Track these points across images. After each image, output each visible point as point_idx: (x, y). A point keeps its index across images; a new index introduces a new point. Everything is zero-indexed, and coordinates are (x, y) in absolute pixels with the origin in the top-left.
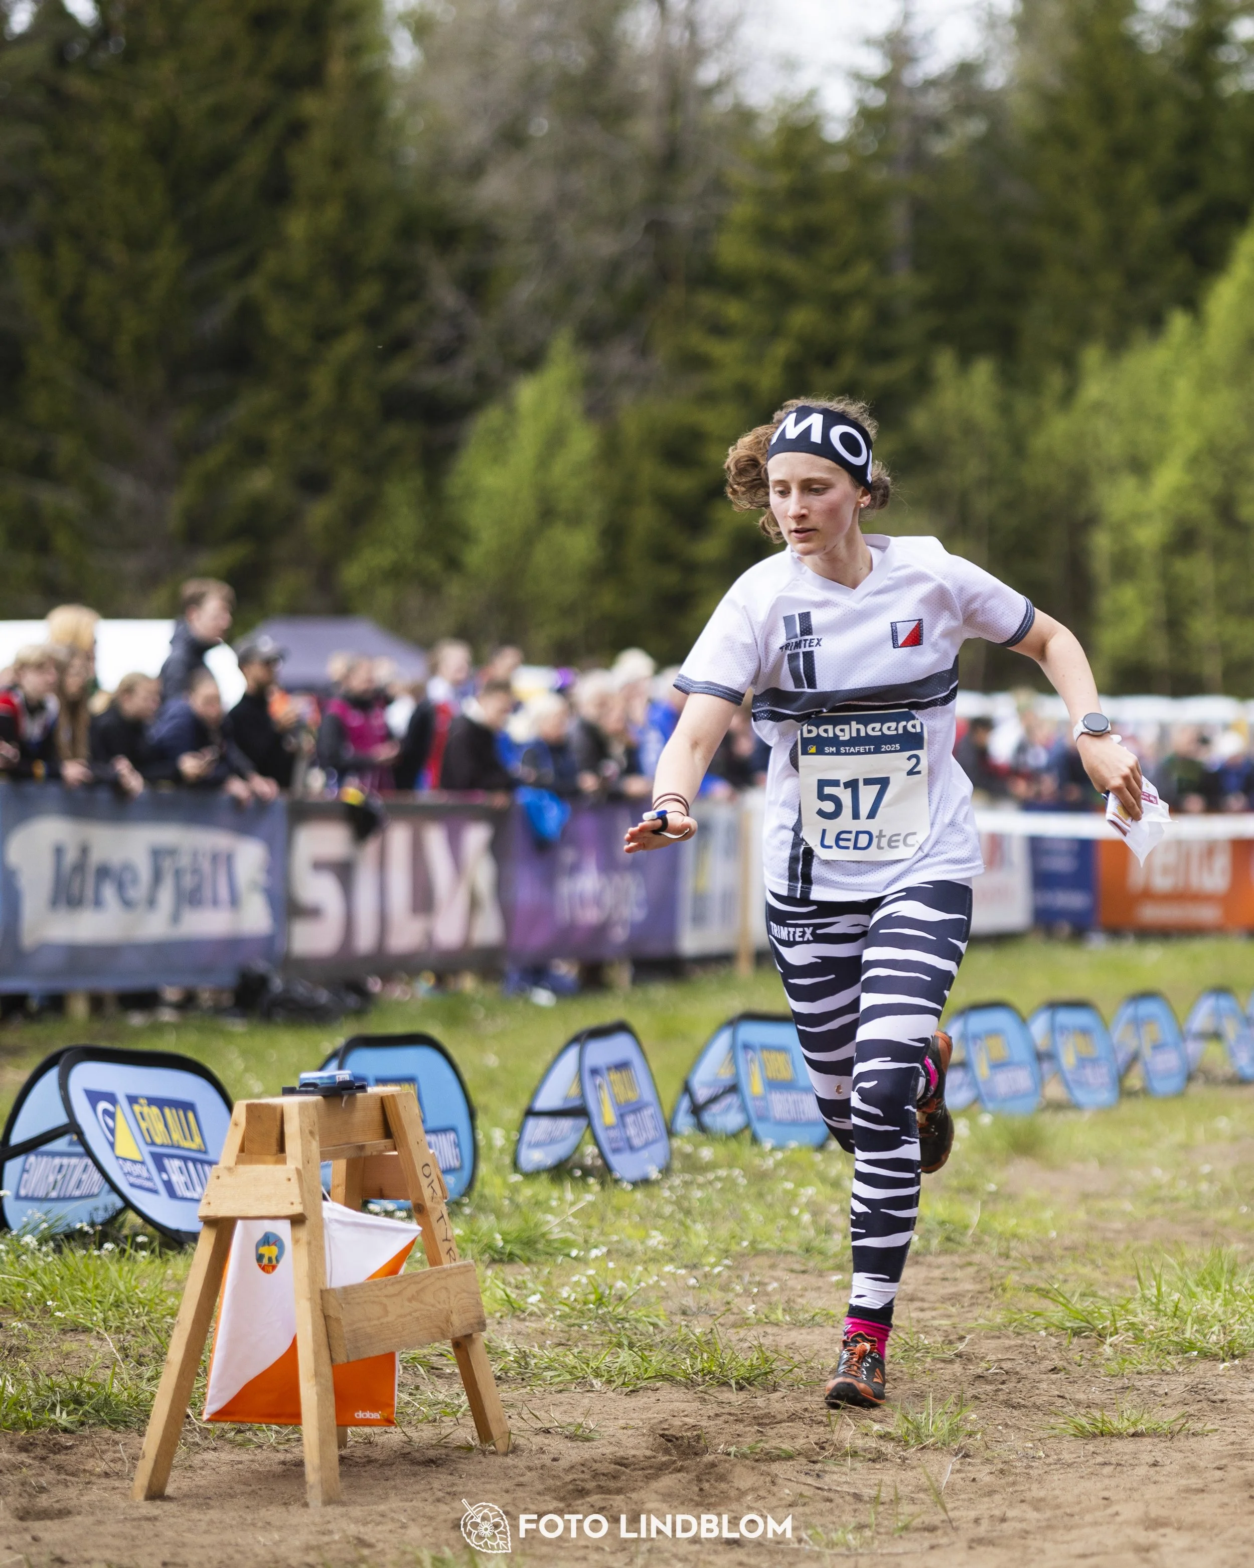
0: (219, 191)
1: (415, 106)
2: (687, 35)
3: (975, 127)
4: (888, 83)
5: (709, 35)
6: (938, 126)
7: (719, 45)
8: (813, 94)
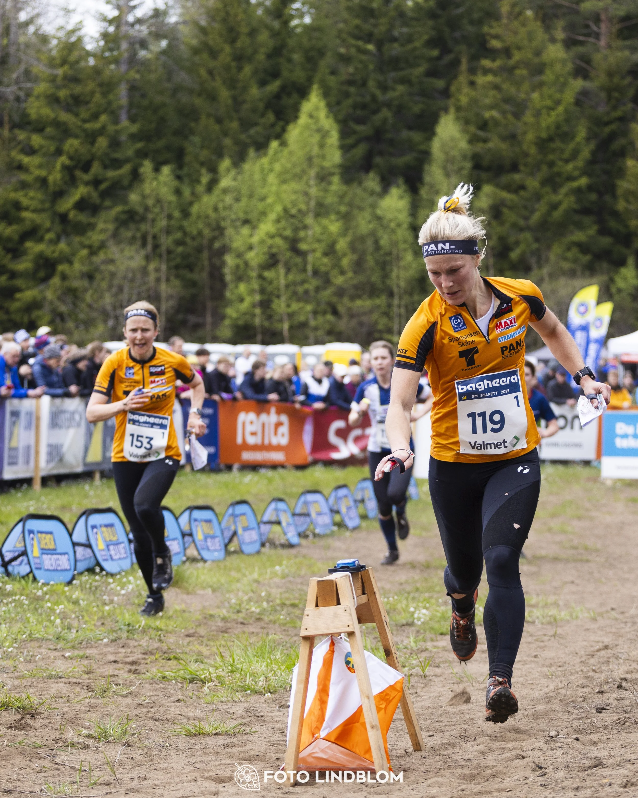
3: (163, 44)
4: (116, 21)
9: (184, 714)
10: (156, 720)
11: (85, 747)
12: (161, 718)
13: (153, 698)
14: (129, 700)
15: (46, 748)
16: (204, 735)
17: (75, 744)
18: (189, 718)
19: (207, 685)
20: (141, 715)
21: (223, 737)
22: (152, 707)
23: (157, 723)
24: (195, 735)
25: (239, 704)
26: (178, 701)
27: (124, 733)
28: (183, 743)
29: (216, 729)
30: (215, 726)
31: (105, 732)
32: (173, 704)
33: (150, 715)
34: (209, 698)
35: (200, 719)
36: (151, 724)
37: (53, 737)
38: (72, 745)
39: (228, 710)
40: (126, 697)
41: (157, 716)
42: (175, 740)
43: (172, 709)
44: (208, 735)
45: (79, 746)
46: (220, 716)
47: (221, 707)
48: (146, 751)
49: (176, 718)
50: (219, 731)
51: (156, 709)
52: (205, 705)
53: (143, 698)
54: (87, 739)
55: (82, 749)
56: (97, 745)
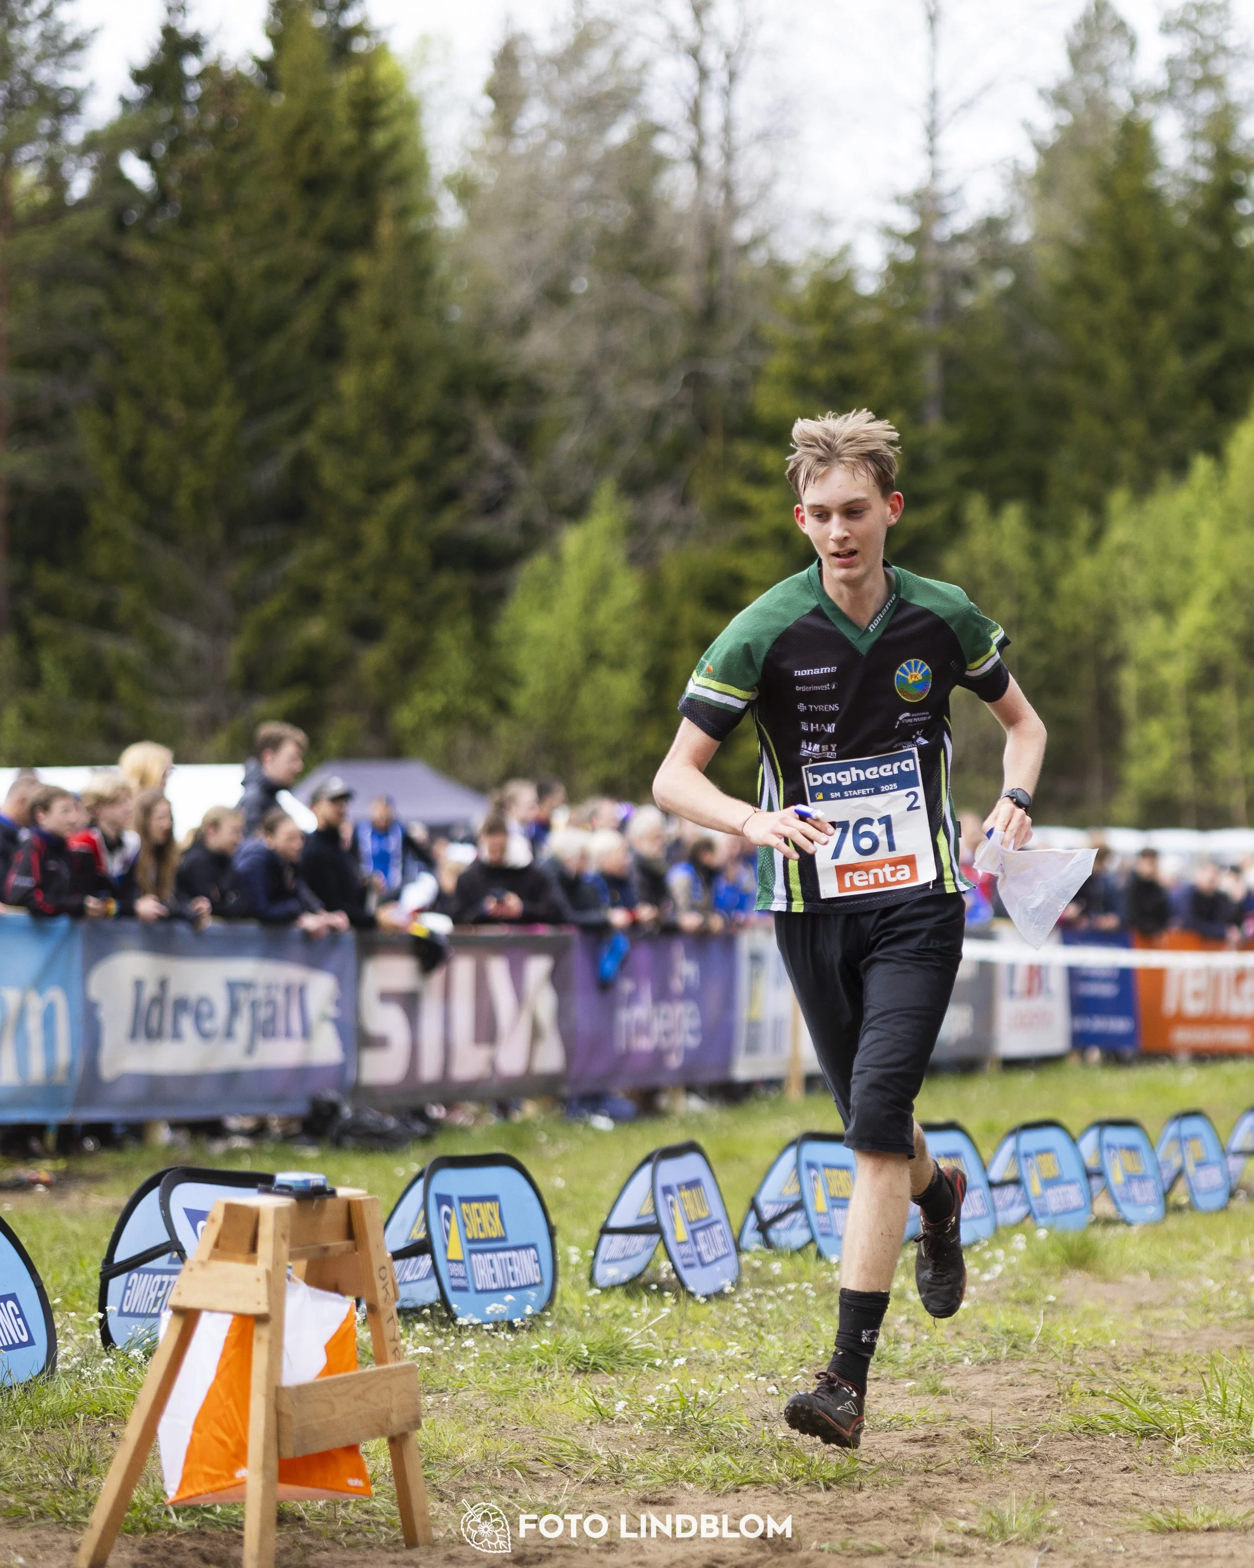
0: (274, 349)
1: (461, 266)
2: (722, 196)
3: (1004, 279)
4: (917, 238)
5: (743, 195)
6: (967, 280)
7: (752, 205)
8: (846, 249)
9: (1141, 1493)
10: (1090, 1505)
11: (965, 1552)
12: (1099, 1500)
13: (1077, 1465)
14: (1033, 1468)
15: (892, 1556)
16: (1188, 1530)
17: (947, 1548)
18: (1152, 1500)
19: (1177, 1441)
20: (1060, 1495)
21: (1224, 1534)
22: (1078, 1482)
23: (1093, 1510)
24: (1170, 1531)
25: (1242, 1477)
26: (1126, 1469)
27: (1036, 1527)
28: (1148, 1545)
29: (1209, 1519)
30: (1206, 1515)
31: (1001, 1524)
32: (1117, 1476)
33: (1078, 1495)
34: (1183, 1466)
35: (1176, 1504)
36: (1083, 1510)
37: (901, 1535)
38: (940, 1549)
39: (1224, 1487)
40: (1027, 1462)
41: (1092, 1498)
42: (1133, 1541)
43: (1117, 1484)
44: (1195, 1530)
45: (955, 1551)
46: (1210, 1497)
47: (1209, 1482)
48: (1083, 1560)
49: (1127, 1501)
50: (1216, 1522)
51: (1087, 1484)
52: (1178, 1478)
53: (1059, 1465)
54: (967, 1538)
55: (961, 1556)
56: (988, 1549)
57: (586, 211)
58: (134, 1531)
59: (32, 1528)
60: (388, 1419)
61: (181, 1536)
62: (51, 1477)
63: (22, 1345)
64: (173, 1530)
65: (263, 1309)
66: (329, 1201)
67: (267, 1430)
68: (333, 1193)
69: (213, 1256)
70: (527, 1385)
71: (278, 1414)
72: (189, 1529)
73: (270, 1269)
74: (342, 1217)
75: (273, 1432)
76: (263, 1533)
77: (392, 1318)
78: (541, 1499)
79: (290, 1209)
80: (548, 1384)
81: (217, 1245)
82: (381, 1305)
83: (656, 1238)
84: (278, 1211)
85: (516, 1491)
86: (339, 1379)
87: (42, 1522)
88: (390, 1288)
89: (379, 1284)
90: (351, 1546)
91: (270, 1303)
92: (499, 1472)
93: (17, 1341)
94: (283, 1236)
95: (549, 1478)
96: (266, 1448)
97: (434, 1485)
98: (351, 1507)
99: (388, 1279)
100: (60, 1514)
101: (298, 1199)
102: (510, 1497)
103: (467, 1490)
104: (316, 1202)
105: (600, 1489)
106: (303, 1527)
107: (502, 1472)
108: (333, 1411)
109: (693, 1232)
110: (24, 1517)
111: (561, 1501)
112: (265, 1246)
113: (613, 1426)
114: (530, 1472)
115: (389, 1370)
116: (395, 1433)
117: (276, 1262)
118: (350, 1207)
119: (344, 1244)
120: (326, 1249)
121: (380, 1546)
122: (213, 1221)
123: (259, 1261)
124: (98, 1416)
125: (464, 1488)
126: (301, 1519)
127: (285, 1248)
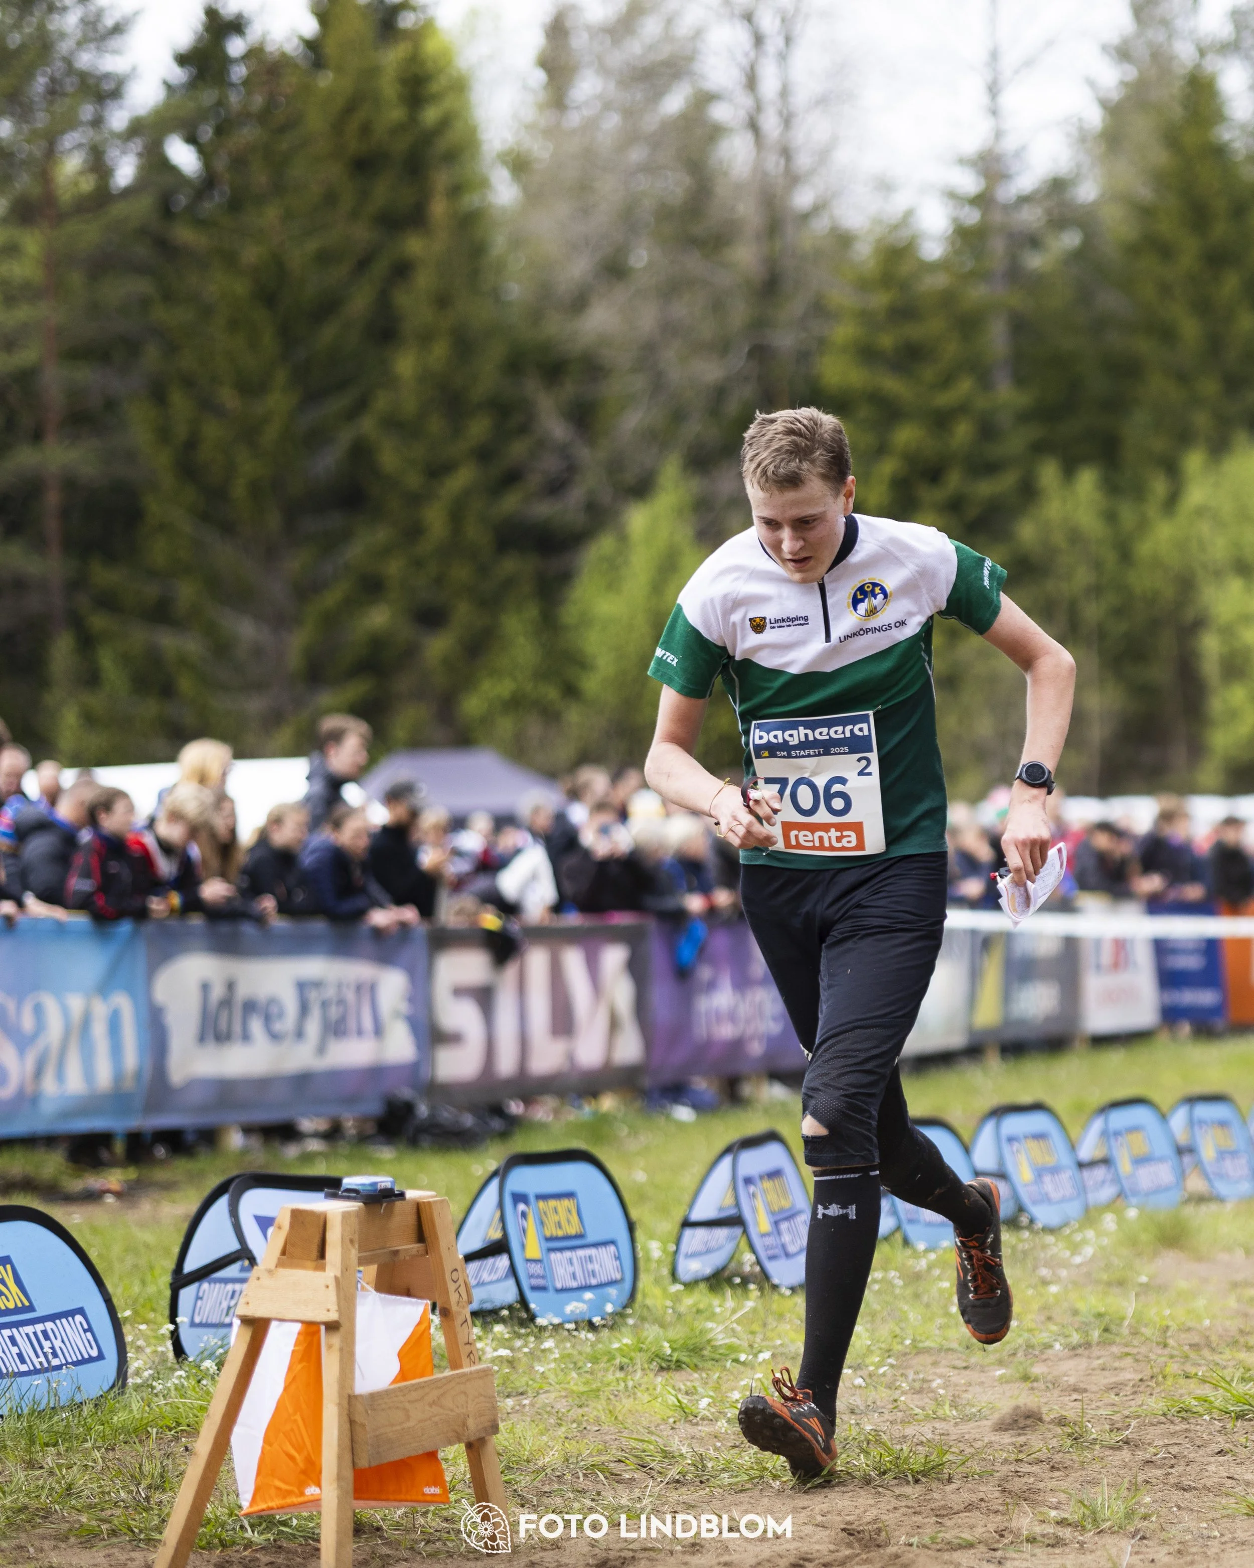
0: (328, 333)
1: (517, 242)
2: (782, 162)
3: (1071, 239)
4: (982, 200)
5: (803, 161)
6: (1034, 242)
7: (812, 172)
8: (909, 214)
9: (1236, 1476)
10: (1185, 1490)
11: (1057, 1543)
12: (1193, 1485)
13: (1171, 1449)
14: (1126, 1454)
15: (982, 1548)
17: (1039, 1538)
18: (1248, 1483)
20: (1154, 1481)
22: (1172, 1467)
23: (1187, 1495)
26: (1220, 1453)
27: (1129, 1515)
28: (1244, 1529)
31: (1094, 1513)
32: (1212, 1459)
33: (1172, 1480)
36: (1177, 1496)
37: (992, 1527)
38: (1031, 1540)
40: (1119, 1448)
41: (1186, 1483)
42: (1228, 1525)
43: (1212, 1468)
45: (1047, 1541)
48: (1177, 1547)
49: (1222, 1485)
51: (1181, 1469)
53: (1152, 1450)
54: (1059, 1528)
55: (1053, 1546)
56: (1081, 1538)
57: (643, 183)
58: (209, 1547)
59: (105, 1546)
60: (464, 1424)
61: (256, 1550)
62: (123, 1494)
63: (91, 1359)
64: (249, 1544)
65: (333, 1316)
66: (398, 1204)
67: (340, 1439)
68: (402, 1195)
69: (280, 1264)
70: (609, 1384)
71: (352, 1422)
72: (264, 1543)
73: (339, 1274)
74: (411, 1220)
75: (347, 1442)
76: (340, 1545)
77: (466, 1321)
78: (624, 1502)
79: (357, 1213)
80: (630, 1384)
81: (283, 1253)
82: (454, 1308)
83: (738, 1231)
84: (346, 1216)
85: (599, 1494)
86: (413, 1385)
87: (114, 1540)
88: (462, 1290)
89: (452, 1287)
90: (430, 1555)
91: (339, 1310)
92: (581, 1475)
93: (86, 1356)
94: (352, 1241)
95: (632, 1479)
96: (340, 1458)
97: (515, 1490)
98: (430, 1515)
99: (461, 1282)
100: (132, 1531)
101: (364, 1203)
102: (593, 1500)
103: (549, 1494)
104: (384, 1205)
105: (684, 1489)
106: (380, 1537)
107: (585, 1475)
108: (408, 1417)
109: (776, 1223)
110: (96, 1535)
111: (645, 1502)
112: (334, 1252)
113: (697, 1424)
114: (612, 1474)
115: (464, 1375)
116: (472, 1439)
117: (345, 1269)
118: (419, 1209)
119: (416, 1247)
120: (396, 1253)
121: (461, 1555)
122: (279, 1228)
123: (328, 1268)
124: (170, 1430)
125: (546, 1492)
126: (379, 1529)
127: (354, 1253)
